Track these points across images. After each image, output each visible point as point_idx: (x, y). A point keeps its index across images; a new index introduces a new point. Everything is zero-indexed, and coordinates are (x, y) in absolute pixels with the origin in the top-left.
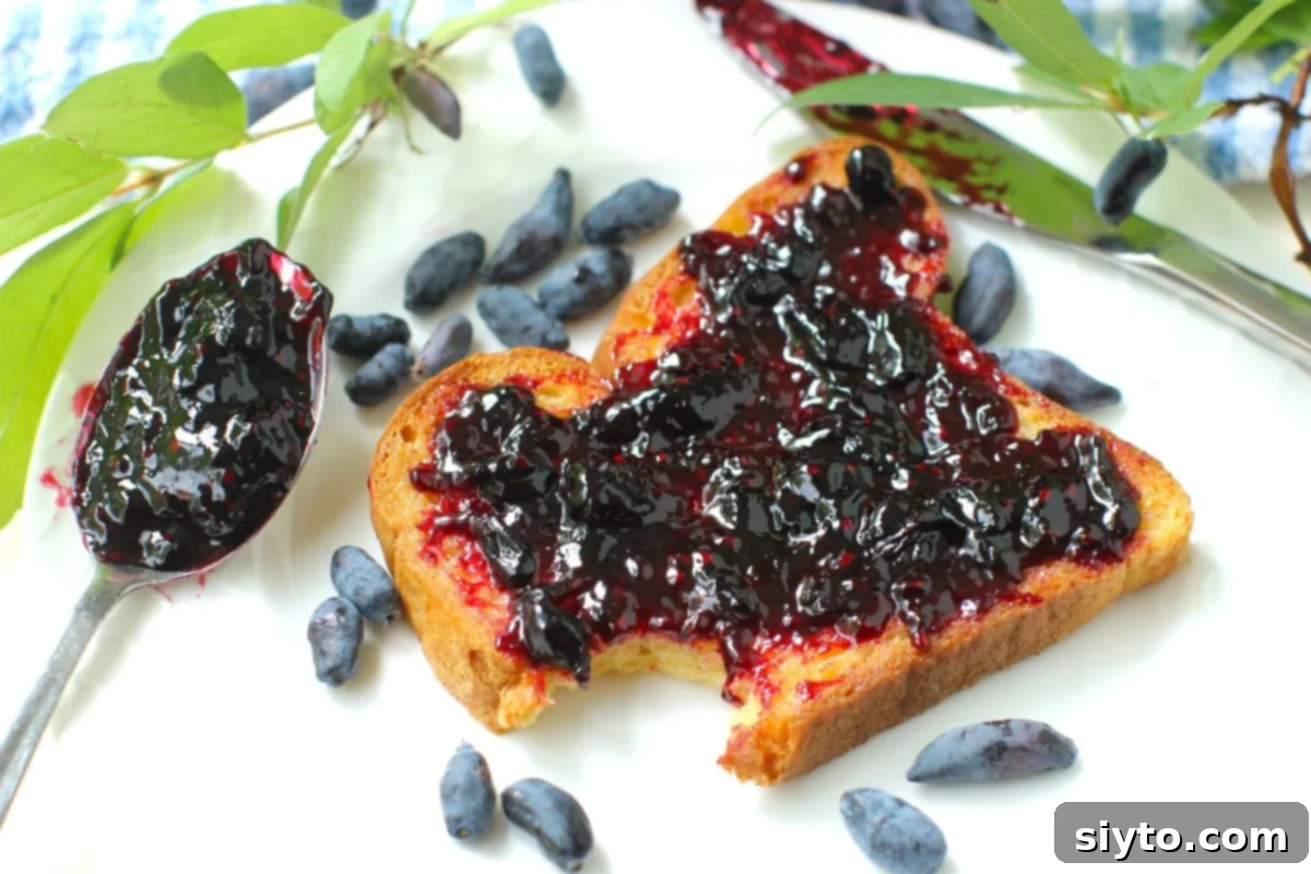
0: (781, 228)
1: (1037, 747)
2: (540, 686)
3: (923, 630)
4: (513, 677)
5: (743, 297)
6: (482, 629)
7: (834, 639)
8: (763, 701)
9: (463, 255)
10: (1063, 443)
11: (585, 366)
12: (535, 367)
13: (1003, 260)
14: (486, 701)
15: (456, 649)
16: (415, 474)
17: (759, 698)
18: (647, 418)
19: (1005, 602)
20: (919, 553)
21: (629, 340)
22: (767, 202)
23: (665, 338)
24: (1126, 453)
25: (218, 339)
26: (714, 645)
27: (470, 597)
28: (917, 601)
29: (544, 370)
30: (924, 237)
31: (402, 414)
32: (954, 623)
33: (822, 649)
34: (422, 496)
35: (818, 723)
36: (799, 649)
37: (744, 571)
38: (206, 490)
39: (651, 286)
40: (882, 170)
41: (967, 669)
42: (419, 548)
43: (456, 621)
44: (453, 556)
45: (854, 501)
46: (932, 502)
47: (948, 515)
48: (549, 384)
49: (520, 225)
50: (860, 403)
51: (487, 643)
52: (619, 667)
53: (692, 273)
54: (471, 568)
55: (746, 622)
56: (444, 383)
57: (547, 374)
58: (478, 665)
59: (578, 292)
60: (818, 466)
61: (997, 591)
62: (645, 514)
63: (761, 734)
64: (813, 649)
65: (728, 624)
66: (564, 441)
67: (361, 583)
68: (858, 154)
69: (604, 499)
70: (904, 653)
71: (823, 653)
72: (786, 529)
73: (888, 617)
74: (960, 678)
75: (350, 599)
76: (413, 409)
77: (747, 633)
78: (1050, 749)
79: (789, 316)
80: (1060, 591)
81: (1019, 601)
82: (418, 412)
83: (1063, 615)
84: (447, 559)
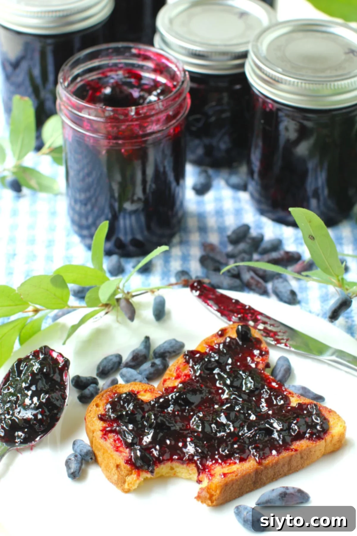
0: (216, 349)
1: (297, 494)
2: (139, 475)
3: (260, 458)
4: (130, 472)
5: (204, 368)
6: (120, 458)
7: (232, 462)
8: (209, 479)
9: (115, 360)
10: (304, 407)
11: (153, 388)
12: (138, 388)
13: (287, 360)
14: (121, 481)
15: (112, 465)
16: (100, 416)
17: (208, 478)
18: (173, 400)
19: (286, 451)
20: (258, 437)
21: (167, 381)
22: (211, 342)
23: (179, 380)
24: (325, 409)
25: (35, 372)
26: (194, 465)
27: (116, 449)
28: (258, 450)
29: (140, 389)
30: (261, 352)
31: (96, 400)
32: (270, 457)
33: (228, 464)
34: (102, 422)
35: (226, 485)
36: (221, 464)
37: (203, 443)
38: (35, 415)
39: (175, 366)
40: (248, 332)
41: (274, 473)
42: (101, 436)
43: (112, 456)
44: (111, 439)
45: (238, 422)
46: (263, 422)
47: (267, 426)
48: (142, 393)
49: (134, 351)
50: (240, 397)
51: (122, 462)
52: (164, 474)
53: (188, 362)
54: (117, 442)
55: (203, 457)
56: (109, 391)
57: (141, 390)
58: (119, 469)
59: (152, 370)
60: (227, 413)
61: (283, 448)
62: (172, 426)
63: (208, 489)
64: (225, 464)
65: (198, 457)
66: (147, 408)
67: (82, 448)
68: (240, 327)
69: (159, 421)
70: (254, 465)
71: (228, 466)
72: (216, 431)
73: (248, 455)
74: (272, 476)
75: (78, 453)
76: (99, 398)
77: (204, 460)
78: (301, 495)
79: (219, 374)
80: (304, 448)
81: (290, 450)
82: (101, 400)
83: (305, 457)
84: (109, 440)
